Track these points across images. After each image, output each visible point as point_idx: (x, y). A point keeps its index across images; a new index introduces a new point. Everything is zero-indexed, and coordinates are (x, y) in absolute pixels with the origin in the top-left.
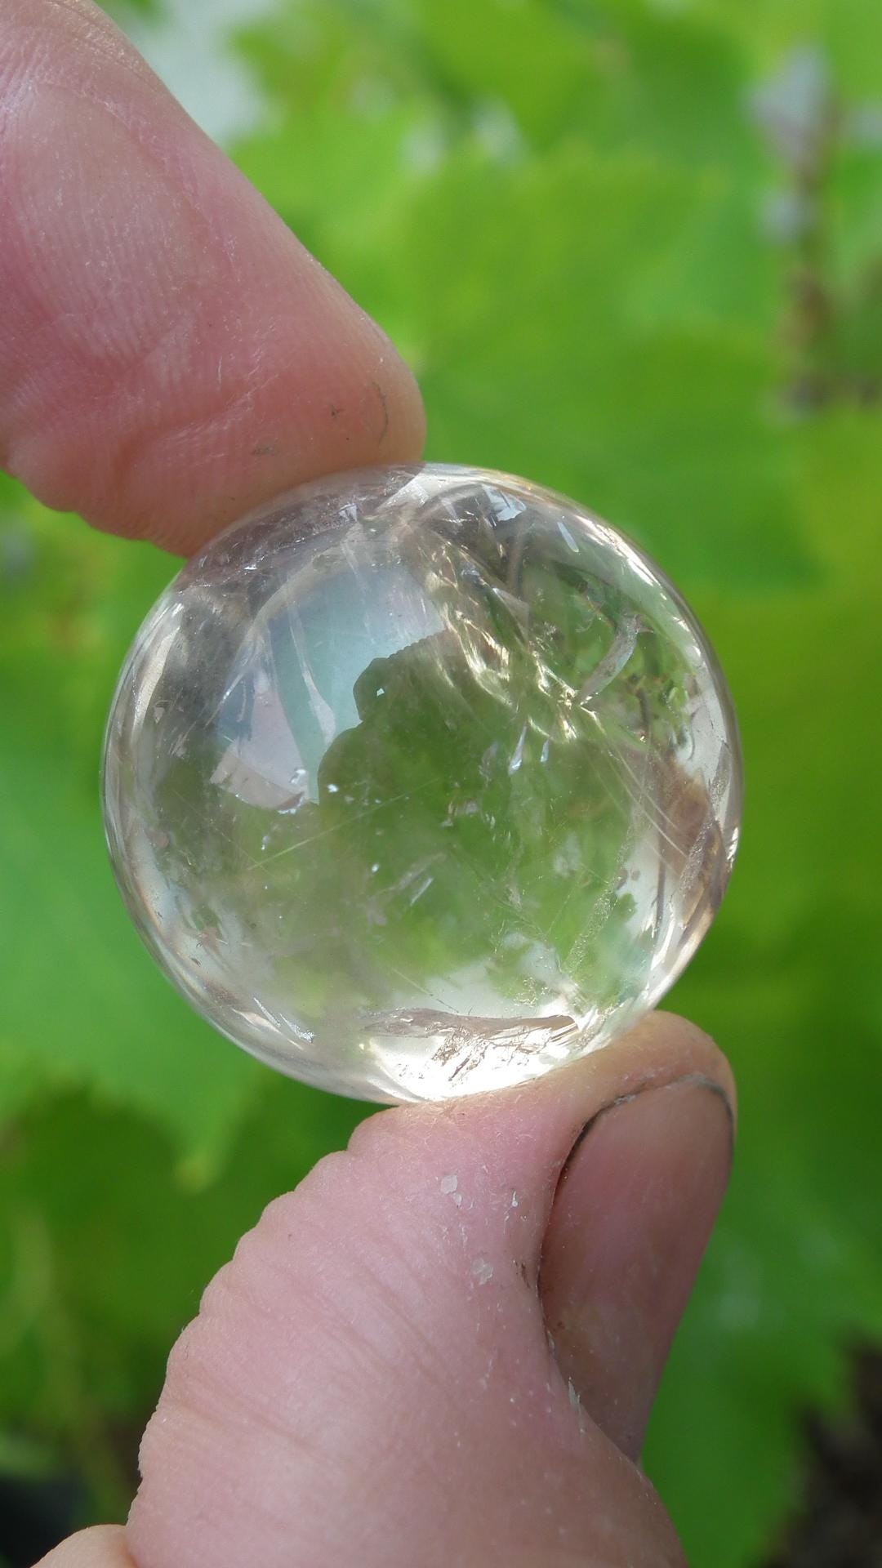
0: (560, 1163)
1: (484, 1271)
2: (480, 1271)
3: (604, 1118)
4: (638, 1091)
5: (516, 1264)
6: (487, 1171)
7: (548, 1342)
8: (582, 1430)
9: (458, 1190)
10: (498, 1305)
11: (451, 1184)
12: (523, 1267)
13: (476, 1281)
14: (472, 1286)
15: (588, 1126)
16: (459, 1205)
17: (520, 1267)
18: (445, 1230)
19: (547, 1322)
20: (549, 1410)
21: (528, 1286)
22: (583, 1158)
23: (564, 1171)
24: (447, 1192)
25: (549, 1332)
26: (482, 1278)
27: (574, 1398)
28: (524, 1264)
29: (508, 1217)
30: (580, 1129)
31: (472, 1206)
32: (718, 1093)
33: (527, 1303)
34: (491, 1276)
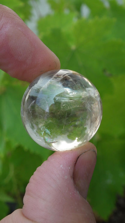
0: (75, 163)
1: (66, 177)
3: (80, 156)
4: (84, 152)
6: (66, 164)
7: (75, 186)
10: (68, 181)
11: (61, 166)
14: (65, 179)
15: (78, 157)
16: (63, 168)
18: (61, 172)
19: (74, 183)
20: (75, 195)
21: (72, 179)
22: (78, 161)
23: (76, 163)
27: (78, 192)
29: (69, 170)
32: (95, 151)
33: (72, 181)
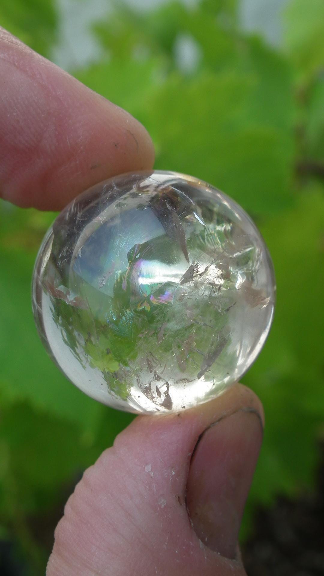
0: (190, 454)
1: (163, 502)
2: (162, 502)
4: (219, 420)
5: (176, 497)
6: (162, 461)
7: (190, 524)
8: (205, 558)
9: (152, 471)
10: (169, 515)
11: (149, 468)
12: (179, 497)
13: (160, 506)
14: (159, 509)
15: (200, 437)
16: (152, 476)
17: (177, 498)
18: (147, 487)
19: (190, 517)
20: (192, 553)
21: (181, 504)
22: (200, 450)
23: (192, 456)
24: (148, 472)
25: (191, 520)
26: (162, 505)
28: (179, 496)
29: (171, 479)
30: (198, 439)
31: (157, 476)
33: (181, 511)
34: (165, 504)
